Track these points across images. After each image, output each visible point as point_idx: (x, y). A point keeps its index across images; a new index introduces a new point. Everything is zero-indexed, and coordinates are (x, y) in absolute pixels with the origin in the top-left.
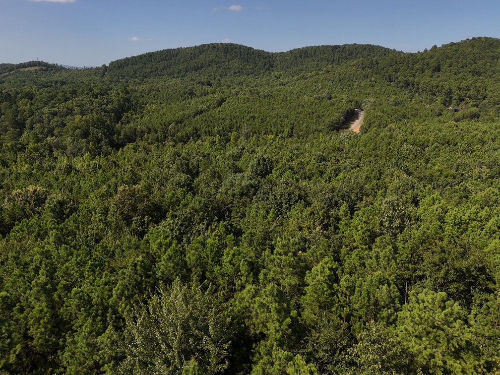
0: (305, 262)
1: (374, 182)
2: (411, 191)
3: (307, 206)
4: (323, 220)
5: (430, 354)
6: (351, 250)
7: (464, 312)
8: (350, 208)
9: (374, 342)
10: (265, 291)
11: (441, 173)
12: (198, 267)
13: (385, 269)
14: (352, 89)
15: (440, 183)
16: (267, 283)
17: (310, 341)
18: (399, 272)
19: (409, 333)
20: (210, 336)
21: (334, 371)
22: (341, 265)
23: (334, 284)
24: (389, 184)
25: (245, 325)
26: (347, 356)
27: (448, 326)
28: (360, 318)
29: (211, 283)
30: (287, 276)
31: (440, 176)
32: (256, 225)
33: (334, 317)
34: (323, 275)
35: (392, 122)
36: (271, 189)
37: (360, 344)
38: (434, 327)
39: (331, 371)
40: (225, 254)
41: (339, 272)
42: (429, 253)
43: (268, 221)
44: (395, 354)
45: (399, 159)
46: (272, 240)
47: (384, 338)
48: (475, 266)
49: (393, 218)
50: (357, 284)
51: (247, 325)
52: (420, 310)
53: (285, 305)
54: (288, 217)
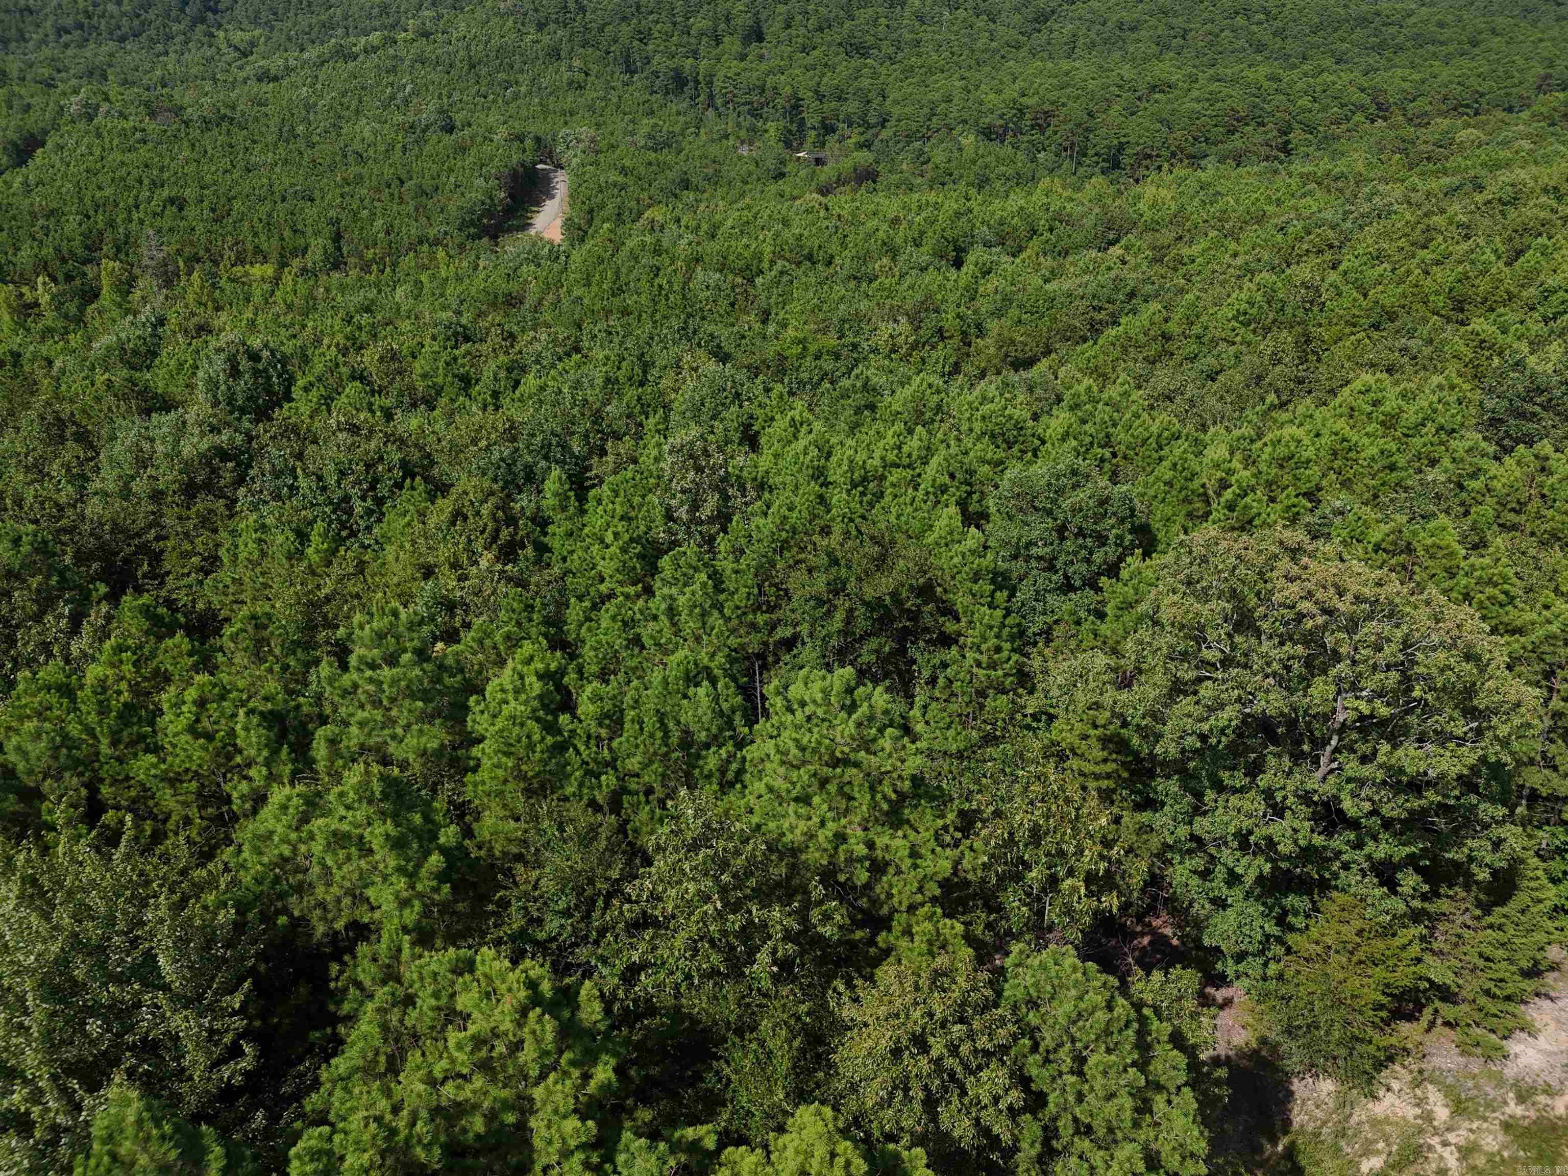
0: (462, 671)
1: (631, 393)
2: (734, 409)
3: (435, 497)
4: (497, 531)
5: (835, 835)
6: (595, 607)
7: (898, 707)
8: (572, 483)
9: (694, 847)
10: (341, 795)
11: (805, 348)
12: (67, 775)
13: (698, 639)
14: (516, 97)
15: (805, 376)
16: (344, 767)
17: (513, 901)
18: (733, 642)
19: (779, 796)
20: (166, 988)
21: (598, 959)
22: (573, 657)
23: (561, 718)
24: (673, 396)
25: (291, 916)
26: (626, 907)
27: (868, 751)
28: (649, 791)
29: (128, 818)
30: (407, 727)
31: (801, 356)
32: (266, 586)
33: (575, 810)
34: (523, 697)
35: (654, 202)
36: (300, 456)
37: (660, 863)
38: (835, 762)
39: (588, 962)
40: (165, 707)
41: (570, 679)
42: (800, 574)
43: (310, 566)
44: (751, 861)
45: (690, 315)
46: (337, 627)
47: (718, 826)
48: (911, 585)
49: (697, 494)
50: (628, 700)
51: (296, 913)
52: (798, 727)
53: (417, 818)
54: (377, 542)
